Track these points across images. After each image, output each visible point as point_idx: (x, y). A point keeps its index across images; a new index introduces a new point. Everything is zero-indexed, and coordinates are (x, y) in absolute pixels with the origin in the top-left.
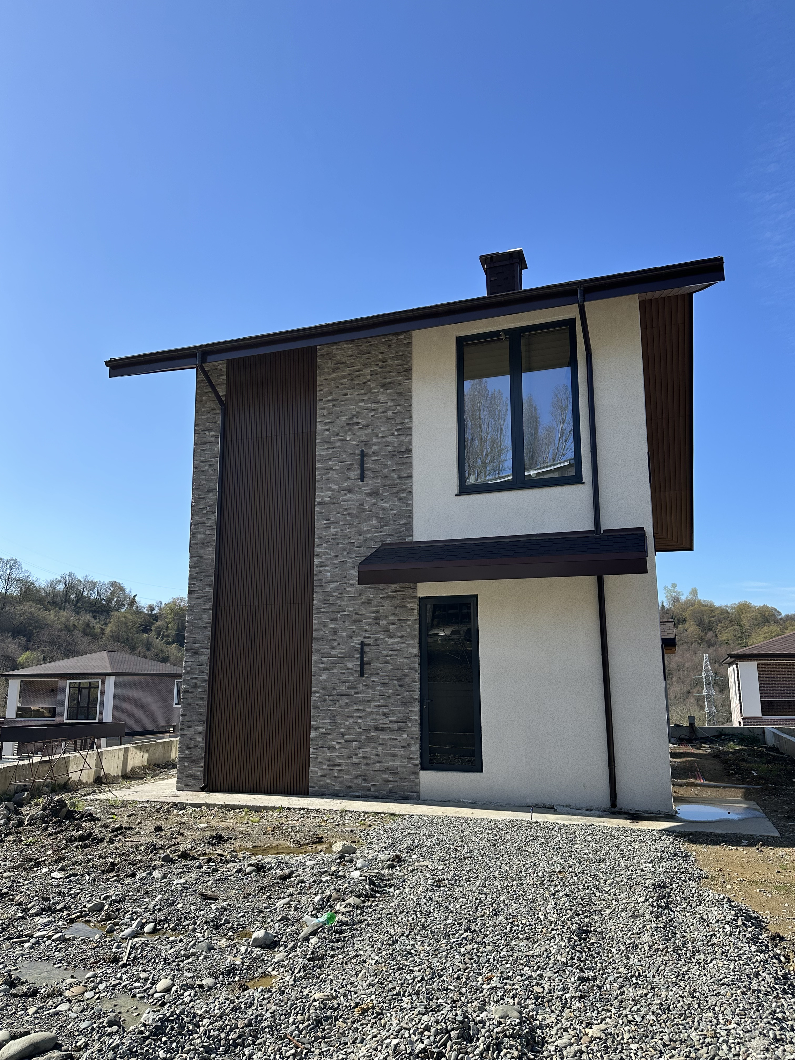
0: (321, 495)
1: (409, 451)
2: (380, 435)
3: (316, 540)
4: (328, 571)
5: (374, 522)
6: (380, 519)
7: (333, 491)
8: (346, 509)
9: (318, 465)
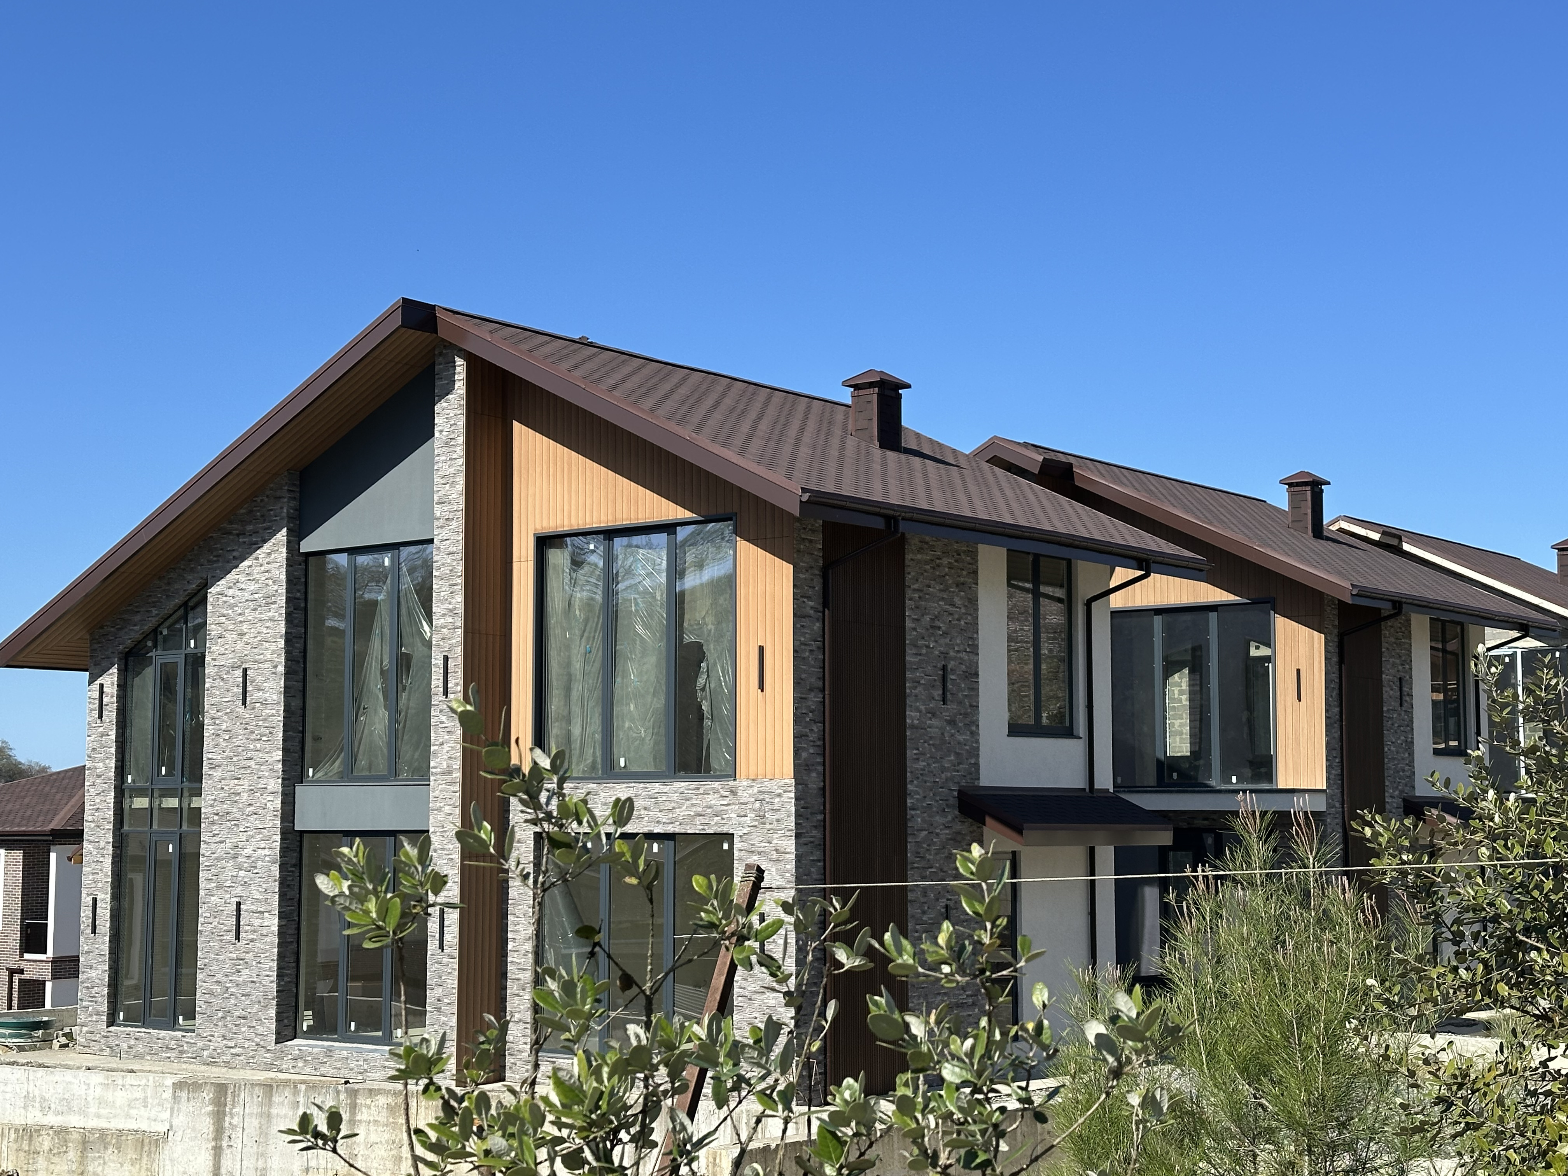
0: (912, 716)
1: (976, 675)
2: (956, 649)
3: (908, 774)
4: (918, 816)
5: (952, 758)
6: (958, 754)
7: (920, 712)
8: (931, 738)
9: (909, 675)
